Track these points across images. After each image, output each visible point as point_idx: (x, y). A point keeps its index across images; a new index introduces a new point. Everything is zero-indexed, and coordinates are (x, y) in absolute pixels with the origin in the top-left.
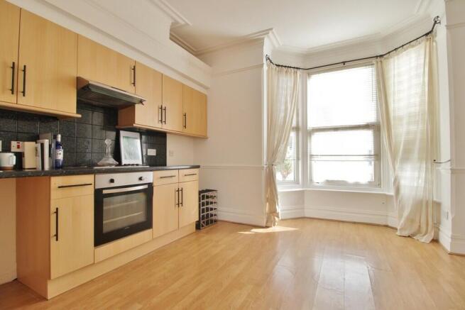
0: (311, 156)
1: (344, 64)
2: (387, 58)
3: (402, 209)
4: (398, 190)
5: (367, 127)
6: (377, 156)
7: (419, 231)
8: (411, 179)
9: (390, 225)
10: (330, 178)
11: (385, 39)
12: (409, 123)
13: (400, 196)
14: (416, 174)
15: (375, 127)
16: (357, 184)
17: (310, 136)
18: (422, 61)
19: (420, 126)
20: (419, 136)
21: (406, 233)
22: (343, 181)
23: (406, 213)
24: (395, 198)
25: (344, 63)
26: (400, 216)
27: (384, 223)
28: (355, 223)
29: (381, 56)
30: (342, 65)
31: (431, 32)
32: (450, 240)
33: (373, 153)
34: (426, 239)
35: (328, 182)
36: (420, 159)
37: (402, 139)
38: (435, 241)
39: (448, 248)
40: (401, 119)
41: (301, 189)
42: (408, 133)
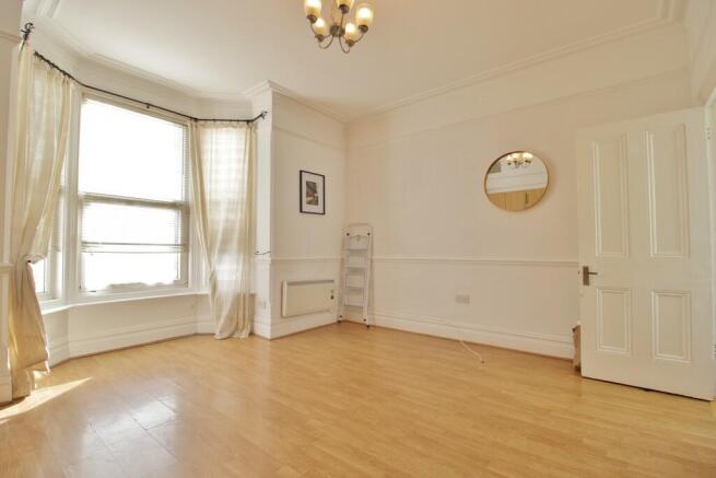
0: (85, 243)
1: (148, 108)
2: (203, 126)
3: (219, 310)
4: (214, 288)
5: (173, 206)
6: (185, 246)
7: (237, 328)
8: (228, 272)
9: (199, 331)
10: (118, 281)
11: (202, 101)
12: (228, 211)
13: (217, 294)
14: (235, 267)
15: (182, 208)
16: (159, 286)
17: (82, 208)
18: (243, 147)
19: (239, 215)
20: (237, 226)
21: (226, 335)
22: (139, 284)
23: (225, 313)
24: (210, 296)
25: (148, 105)
26: (218, 318)
27: (193, 332)
28: (157, 342)
29: (196, 120)
30: (145, 107)
31: (252, 121)
32: (269, 328)
33: (179, 242)
34: (244, 334)
35: (114, 287)
36: (239, 251)
37: (221, 227)
38: (252, 334)
39: (268, 336)
40: (217, 203)
41: (65, 307)
42: (227, 221)
